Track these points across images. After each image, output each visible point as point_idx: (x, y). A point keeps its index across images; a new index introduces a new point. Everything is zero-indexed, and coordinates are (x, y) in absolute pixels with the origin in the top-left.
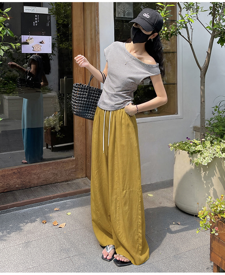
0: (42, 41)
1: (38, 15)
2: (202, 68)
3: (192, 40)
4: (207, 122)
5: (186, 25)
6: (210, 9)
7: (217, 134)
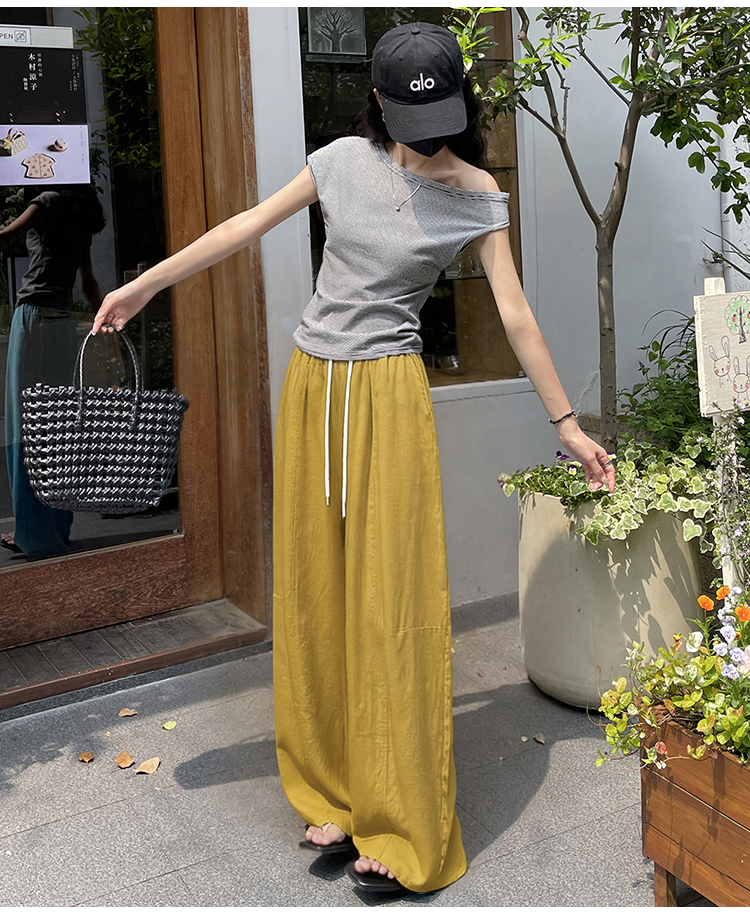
0: (56, 143)
1: (39, 55)
2: (601, 219)
3: (565, 124)
4: (624, 400)
5: (543, 74)
6: (622, 20)
7: (656, 438)
